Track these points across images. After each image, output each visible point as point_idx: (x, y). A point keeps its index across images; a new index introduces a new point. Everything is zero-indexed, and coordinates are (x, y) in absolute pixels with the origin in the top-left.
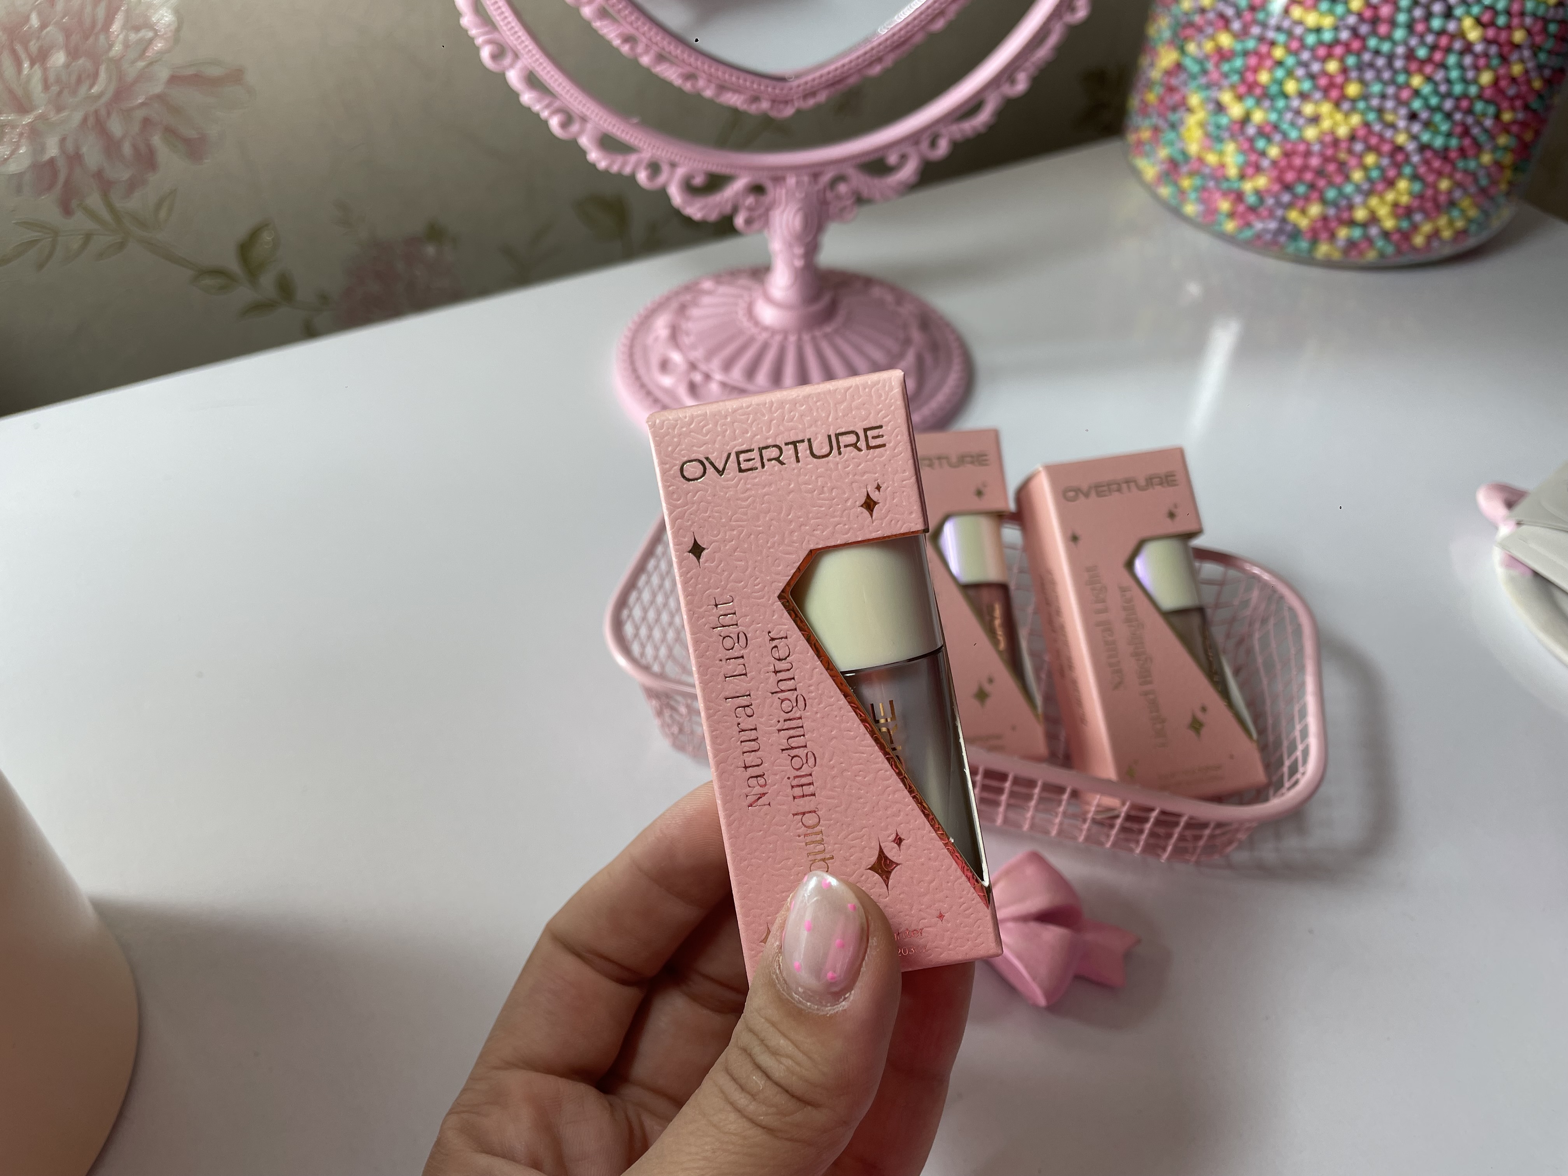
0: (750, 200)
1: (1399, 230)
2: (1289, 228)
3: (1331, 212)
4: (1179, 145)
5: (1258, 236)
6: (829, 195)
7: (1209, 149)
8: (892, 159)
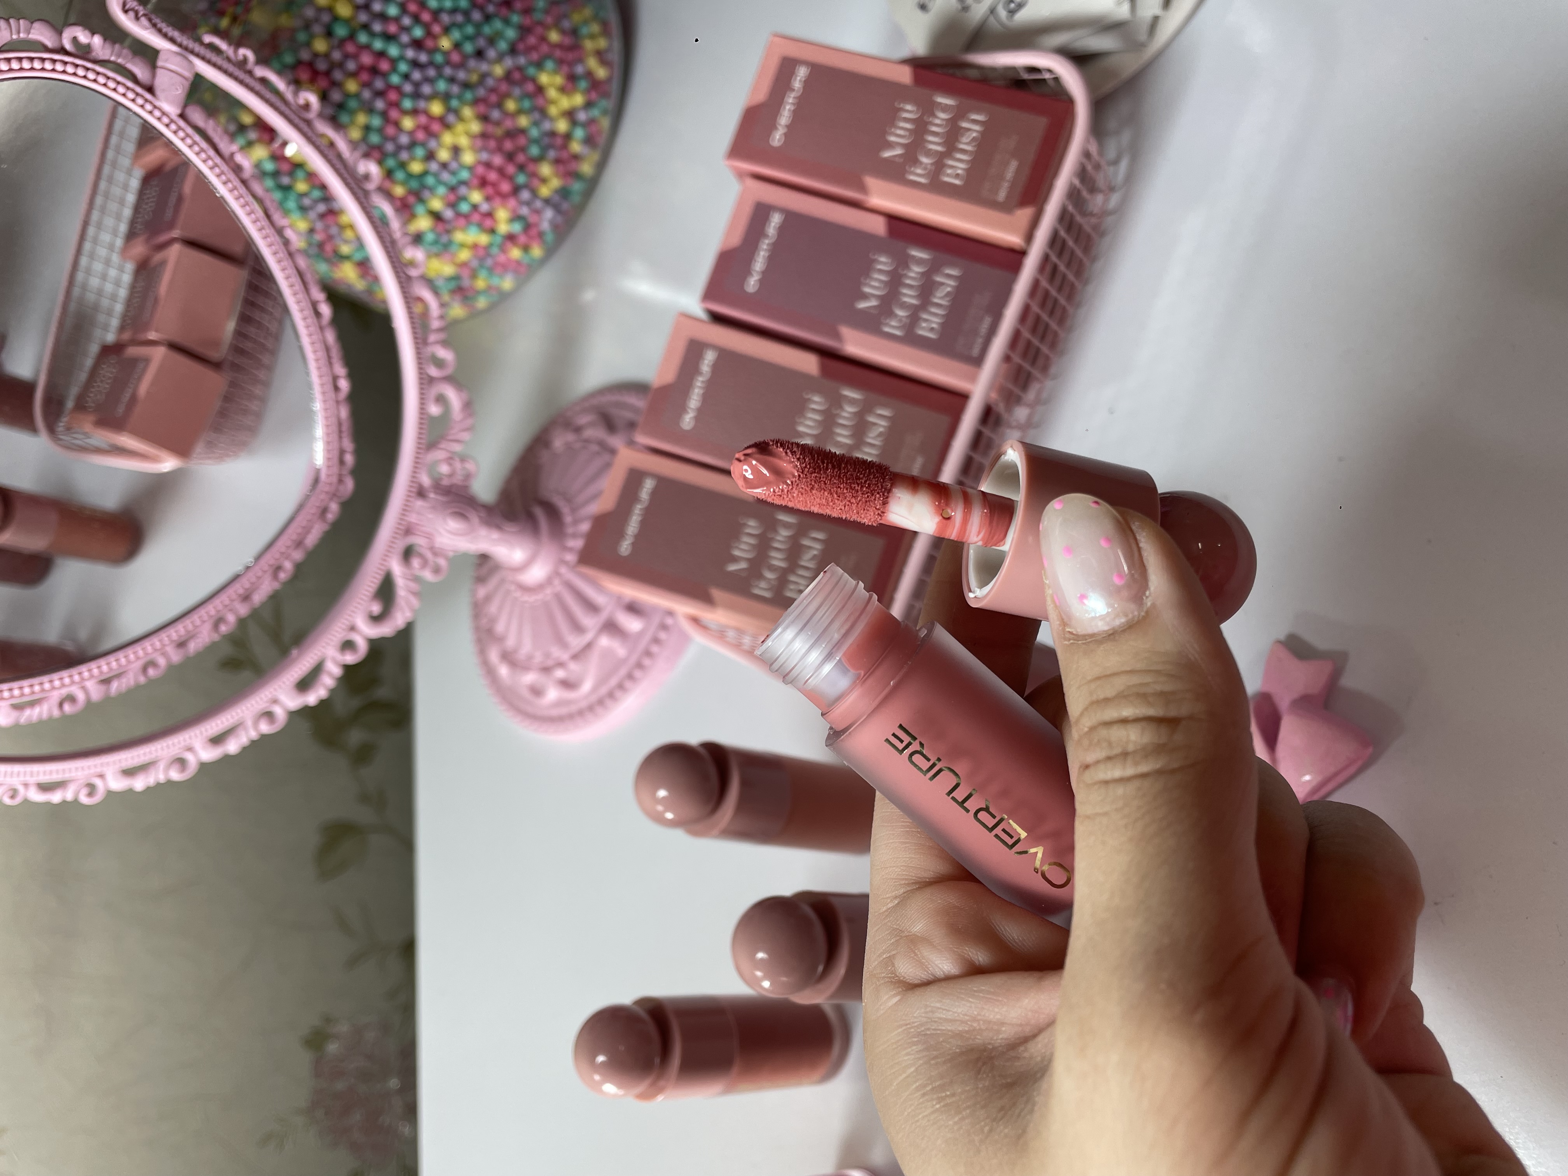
1: (587, 91)
2: (557, 198)
3: (552, 154)
5: (555, 227)
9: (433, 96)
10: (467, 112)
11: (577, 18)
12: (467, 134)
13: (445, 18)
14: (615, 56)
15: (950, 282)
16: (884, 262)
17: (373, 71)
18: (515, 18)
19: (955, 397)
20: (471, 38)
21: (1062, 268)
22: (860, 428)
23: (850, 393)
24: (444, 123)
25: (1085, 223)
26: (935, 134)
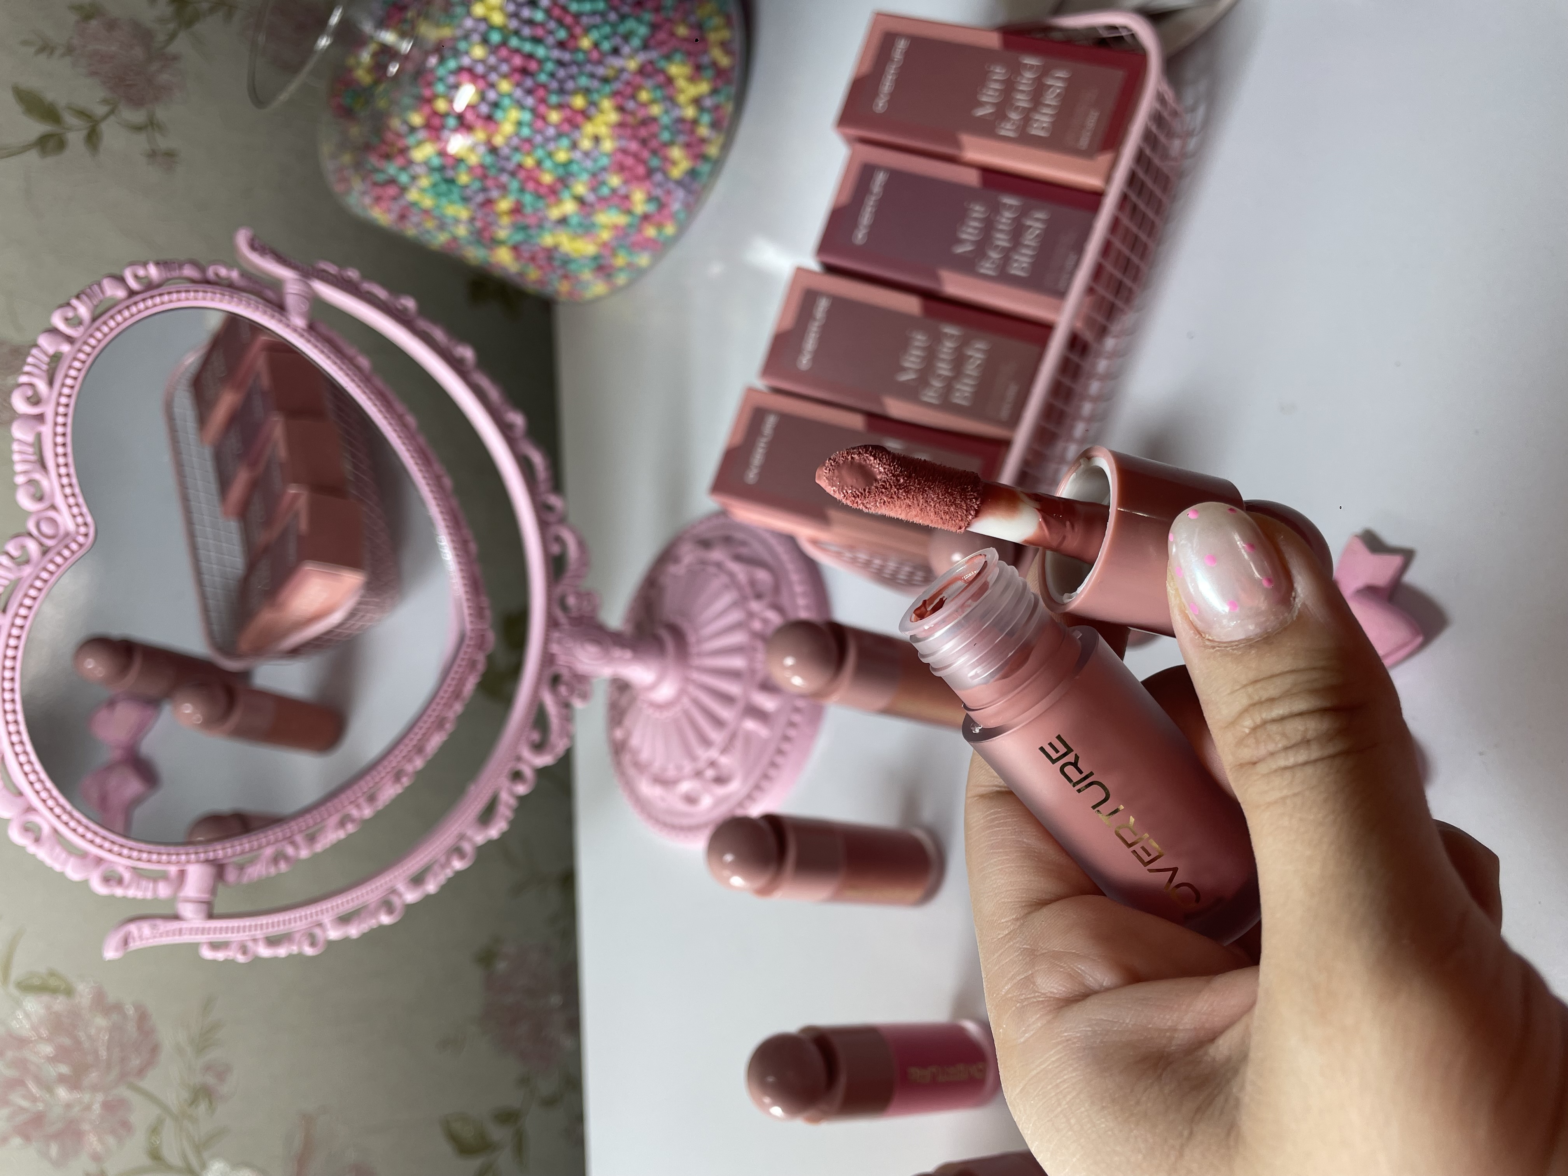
0: (563, 690)
1: (712, 80)
2: (686, 179)
3: (681, 139)
4: (585, 261)
5: (685, 206)
6: (574, 613)
7: (596, 236)
8: (555, 549)
9: (575, 92)
10: (607, 104)
11: (701, 13)
12: (607, 124)
13: (585, 20)
14: (737, 46)
15: (1039, 225)
16: (978, 210)
17: (524, 71)
18: (648, 16)
19: (1045, 329)
20: (607, 38)
21: (1142, 206)
22: (959, 361)
23: (950, 330)
24: (585, 114)
25: (1164, 166)
26: (1023, 92)
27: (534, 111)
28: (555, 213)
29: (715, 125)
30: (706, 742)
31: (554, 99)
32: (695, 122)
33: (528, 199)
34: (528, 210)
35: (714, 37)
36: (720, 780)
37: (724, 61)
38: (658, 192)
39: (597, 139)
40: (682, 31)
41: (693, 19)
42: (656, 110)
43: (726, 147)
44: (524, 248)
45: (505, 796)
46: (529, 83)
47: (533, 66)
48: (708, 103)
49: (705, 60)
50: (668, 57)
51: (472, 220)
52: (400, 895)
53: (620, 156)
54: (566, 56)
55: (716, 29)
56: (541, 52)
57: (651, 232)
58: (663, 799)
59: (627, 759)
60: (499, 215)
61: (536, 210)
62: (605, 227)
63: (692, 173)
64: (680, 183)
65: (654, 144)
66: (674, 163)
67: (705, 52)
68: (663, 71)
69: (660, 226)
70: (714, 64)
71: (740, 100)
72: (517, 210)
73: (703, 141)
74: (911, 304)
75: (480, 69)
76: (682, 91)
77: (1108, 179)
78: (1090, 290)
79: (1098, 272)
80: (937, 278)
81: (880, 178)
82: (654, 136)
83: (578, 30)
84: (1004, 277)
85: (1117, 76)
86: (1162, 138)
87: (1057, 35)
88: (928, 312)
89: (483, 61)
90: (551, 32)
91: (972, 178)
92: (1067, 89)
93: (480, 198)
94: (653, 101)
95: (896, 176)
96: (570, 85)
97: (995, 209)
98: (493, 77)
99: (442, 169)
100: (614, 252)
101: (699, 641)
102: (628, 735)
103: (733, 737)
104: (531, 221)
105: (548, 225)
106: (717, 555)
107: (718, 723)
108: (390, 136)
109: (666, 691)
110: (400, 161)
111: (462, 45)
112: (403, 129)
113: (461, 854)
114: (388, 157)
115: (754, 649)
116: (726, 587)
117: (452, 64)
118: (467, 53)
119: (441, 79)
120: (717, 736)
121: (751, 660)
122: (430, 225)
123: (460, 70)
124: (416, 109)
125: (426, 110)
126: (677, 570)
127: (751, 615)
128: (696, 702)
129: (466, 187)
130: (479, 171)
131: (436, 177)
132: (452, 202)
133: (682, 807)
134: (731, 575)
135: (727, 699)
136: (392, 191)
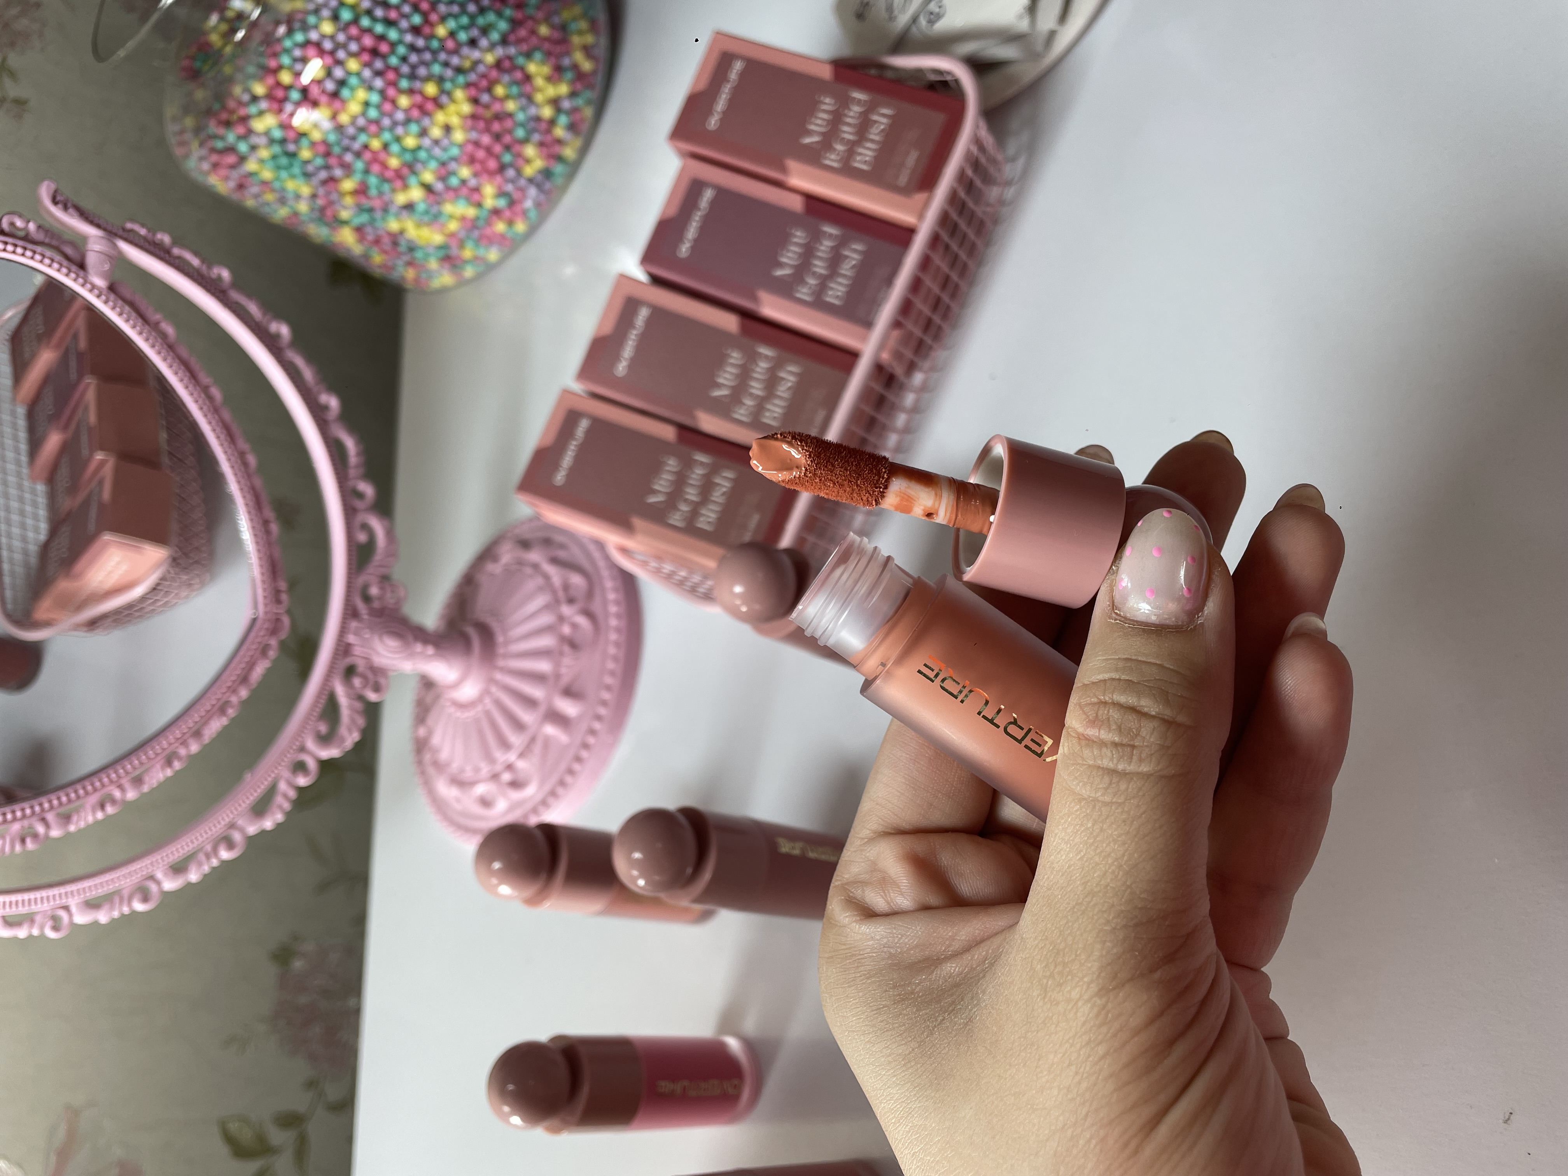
0: (357, 682)
1: (572, 82)
2: (540, 178)
3: (536, 137)
4: (431, 250)
5: (538, 205)
6: (376, 604)
7: (443, 225)
8: (362, 537)
9: (428, 78)
10: (459, 94)
11: (566, 15)
12: (458, 114)
13: (443, 8)
14: (602, 51)
15: (855, 256)
16: (799, 236)
17: (374, 52)
18: (508, 12)
19: (851, 356)
20: (465, 28)
21: (954, 247)
22: (772, 382)
23: (765, 351)
24: (437, 103)
25: (979, 211)
26: (849, 124)
27: (382, 93)
28: (401, 198)
29: (572, 127)
30: (505, 745)
31: (404, 84)
32: (552, 122)
33: (373, 180)
34: (373, 192)
35: (576, 40)
36: (516, 784)
37: (587, 66)
38: (509, 188)
39: (448, 129)
40: (544, 30)
41: (556, 20)
42: (511, 106)
43: (584, 151)
44: (369, 230)
45: (283, 786)
46: (379, 64)
47: (384, 48)
48: (566, 104)
49: (566, 62)
50: (528, 55)
51: (314, 196)
52: (158, 883)
53: (470, 148)
54: (420, 43)
55: (580, 33)
56: (393, 35)
57: (500, 227)
58: (458, 800)
59: (427, 757)
60: (342, 195)
61: (381, 194)
62: (451, 217)
63: (547, 173)
64: (531, 181)
65: (507, 139)
66: (528, 161)
67: (568, 53)
68: (522, 69)
69: (510, 223)
70: (575, 67)
71: (601, 106)
72: (361, 191)
73: (559, 142)
74: (729, 322)
75: (328, 45)
76: (539, 90)
77: (921, 216)
78: (896, 324)
79: (906, 307)
80: (755, 299)
81: (708, 194)
82: (510, 132)
83: (434, 17)
84: (819, 304)
85: (939, 119)
86: (978, 182)
87: (889, 74)
88: (745, 331)
89: (332, 37)
90: (406, 16)
91: (796, 203)
92: (891, 126)
93: (323, 175)
94: (507, 97)
95: (723, 194)
96: (422, 71)
97: (816, 236)
98: (341, 54)
99: (283, 141)
100: (461, 245)
101: (507, 643)
102: (430, 733)
103: (533, 740)
104: (377, 203)
105: (393, 210)
106: (535, 556)
107: (518, 725)
108: (232, 104)
109: (469, 690)
110: (241, 130)
111: (312, 20)
112: (246, 98)
113: (231, 845)
114: (228, 124)
115: (561, 654)
116: (540, 589)
117: (299, 37)
118: (316, 27)
119: (287, 51)
120: (516, 740)
121: (557, 665)
122: (269, 197)
123: (307, 43)
124: (261, 79)
125: (270, 81)
126: (494, 568)
127: (561, 619)
128: (498, 704)
129: (307, 162)
130: (321, 149)
131: (277, 149)
132: (293, 177)
133: (478, 810)
134: (547, 577)
135: (530, 702)
136: (231, 159)
